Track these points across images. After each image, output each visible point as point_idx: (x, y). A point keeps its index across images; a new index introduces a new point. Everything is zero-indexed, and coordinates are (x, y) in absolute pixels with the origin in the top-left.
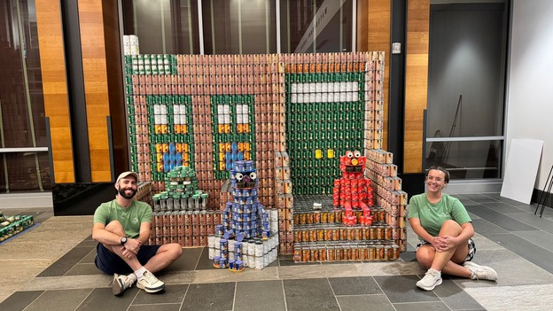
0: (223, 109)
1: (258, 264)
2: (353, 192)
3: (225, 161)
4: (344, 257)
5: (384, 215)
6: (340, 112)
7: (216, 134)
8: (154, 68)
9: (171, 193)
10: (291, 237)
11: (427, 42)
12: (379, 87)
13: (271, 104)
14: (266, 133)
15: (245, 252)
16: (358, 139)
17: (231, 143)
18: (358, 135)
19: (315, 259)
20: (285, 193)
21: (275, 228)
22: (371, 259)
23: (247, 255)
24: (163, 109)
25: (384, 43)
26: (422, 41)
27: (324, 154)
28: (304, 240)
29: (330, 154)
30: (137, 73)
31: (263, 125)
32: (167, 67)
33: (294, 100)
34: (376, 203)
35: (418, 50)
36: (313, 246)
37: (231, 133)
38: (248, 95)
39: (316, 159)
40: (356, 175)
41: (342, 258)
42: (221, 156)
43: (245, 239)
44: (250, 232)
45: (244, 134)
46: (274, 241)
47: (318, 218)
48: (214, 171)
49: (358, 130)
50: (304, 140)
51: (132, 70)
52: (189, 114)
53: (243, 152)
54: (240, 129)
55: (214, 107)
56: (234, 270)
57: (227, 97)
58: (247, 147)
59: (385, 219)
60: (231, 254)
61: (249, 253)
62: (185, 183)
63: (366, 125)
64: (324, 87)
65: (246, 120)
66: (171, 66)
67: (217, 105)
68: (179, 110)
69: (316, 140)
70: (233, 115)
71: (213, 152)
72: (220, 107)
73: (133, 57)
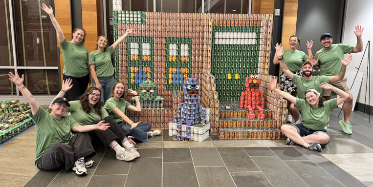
0: (173, 47)
1: (201, 139)
2: (253, 99)
3: (172, 79)
4: (249, 136)
5: (272, 113)
6: (244, 50)
7: (168, 62)
8: (131, 19)
9: (142, 97)
10: (217, 124)
11: (296, 9)
12: (269, 36)
13: (203, 45)
14: (198, 62)
15: (192, 132)
16: (254, 68)
17: (177, 68)
18: (254, 65)
19: (232, 137)
20: (214, 99)
21: (208, 119)
22: (265, 138)
23: (193, 133)
24: (136, 45)
25: (270, 9)
26: (294, 8)
27: (233, 76)
28: (225, 126)
29: (237, 77)
30: (121, 22)
31: (197, 57)
32: (139, 19)
33: (216, 43)
34: (265, 107)
35: (290, 14)
36: (231, 130)
37: (177, 62)
38: (188, 38)
39: (228, 79)
40: (255, 89)
41: (248, 137)
42: (170, 76)
43: (192, 125)
44: (194, 120)
45: (184, 62)
46: (208, 127)
47: (232, 114)
48: (165, 85)
49: (255, 62)
50: (221, 68)
51: (117, 20)
52: (152, 49)
53: (184, 74)
54: (183, 59)
55: (167, 45)
56: (186, 141)
57: (175, 39)
58: (186, 70)
59: (271, 116)
60: (183, 133)
61: (195, 132)
62: (151, 91)
63: (259, 59)
64: (235, 35)
65: (186, 54)
66: (142, 19)
67: (169, 44)
68: (146, 46)
69: (228, 68)
70: (179, 51)
71: (165, 73)
72: (171, 45)
73: (118, 12)
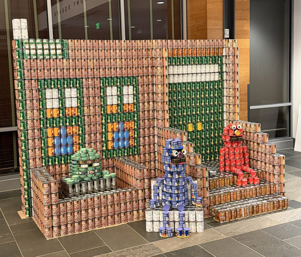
0: (112, 91)
2: (238, 158)
4: (253, 212)
5: (263, 174)
7: (105, 115)
8: (46, 52)
16: (220, 112)
17: (119, 122)
18: (219, 109)
19: (235, 217)
20: (197, 165)
22: (272, 210)
23: (189, 222)
24: (55, 93)
26: (245, 28)
27: (195, 127)
28: (217, 203)
29: (200, 127)
30: (29, 57)
31: (146, 104)
32: (59, 52)
33: (171, 81)
37: (118, 113)
38: (133, 77)
39: (189, 132)
40: (237, 143)
42: (110, 136)
45: (129, 113)
48: (103, 151)
50: (179, 116)
51: (23, 54)
52: (80, 98)
53: (129, 130)
54: (126, 109)
55: (103, 89)
56: (183, 236)
57: (115, 79)
59: (263, 178)
61: (192, 220)
63: (225, 100)
64: (194, 69)
65: (131, 100)
66: (62, 51)
67: (106, 87)
68: (71, 93)
69: (188, 115)
70: (120, 96)
71: (102, 132)
72: (109, 89)
73: (24, 42)
